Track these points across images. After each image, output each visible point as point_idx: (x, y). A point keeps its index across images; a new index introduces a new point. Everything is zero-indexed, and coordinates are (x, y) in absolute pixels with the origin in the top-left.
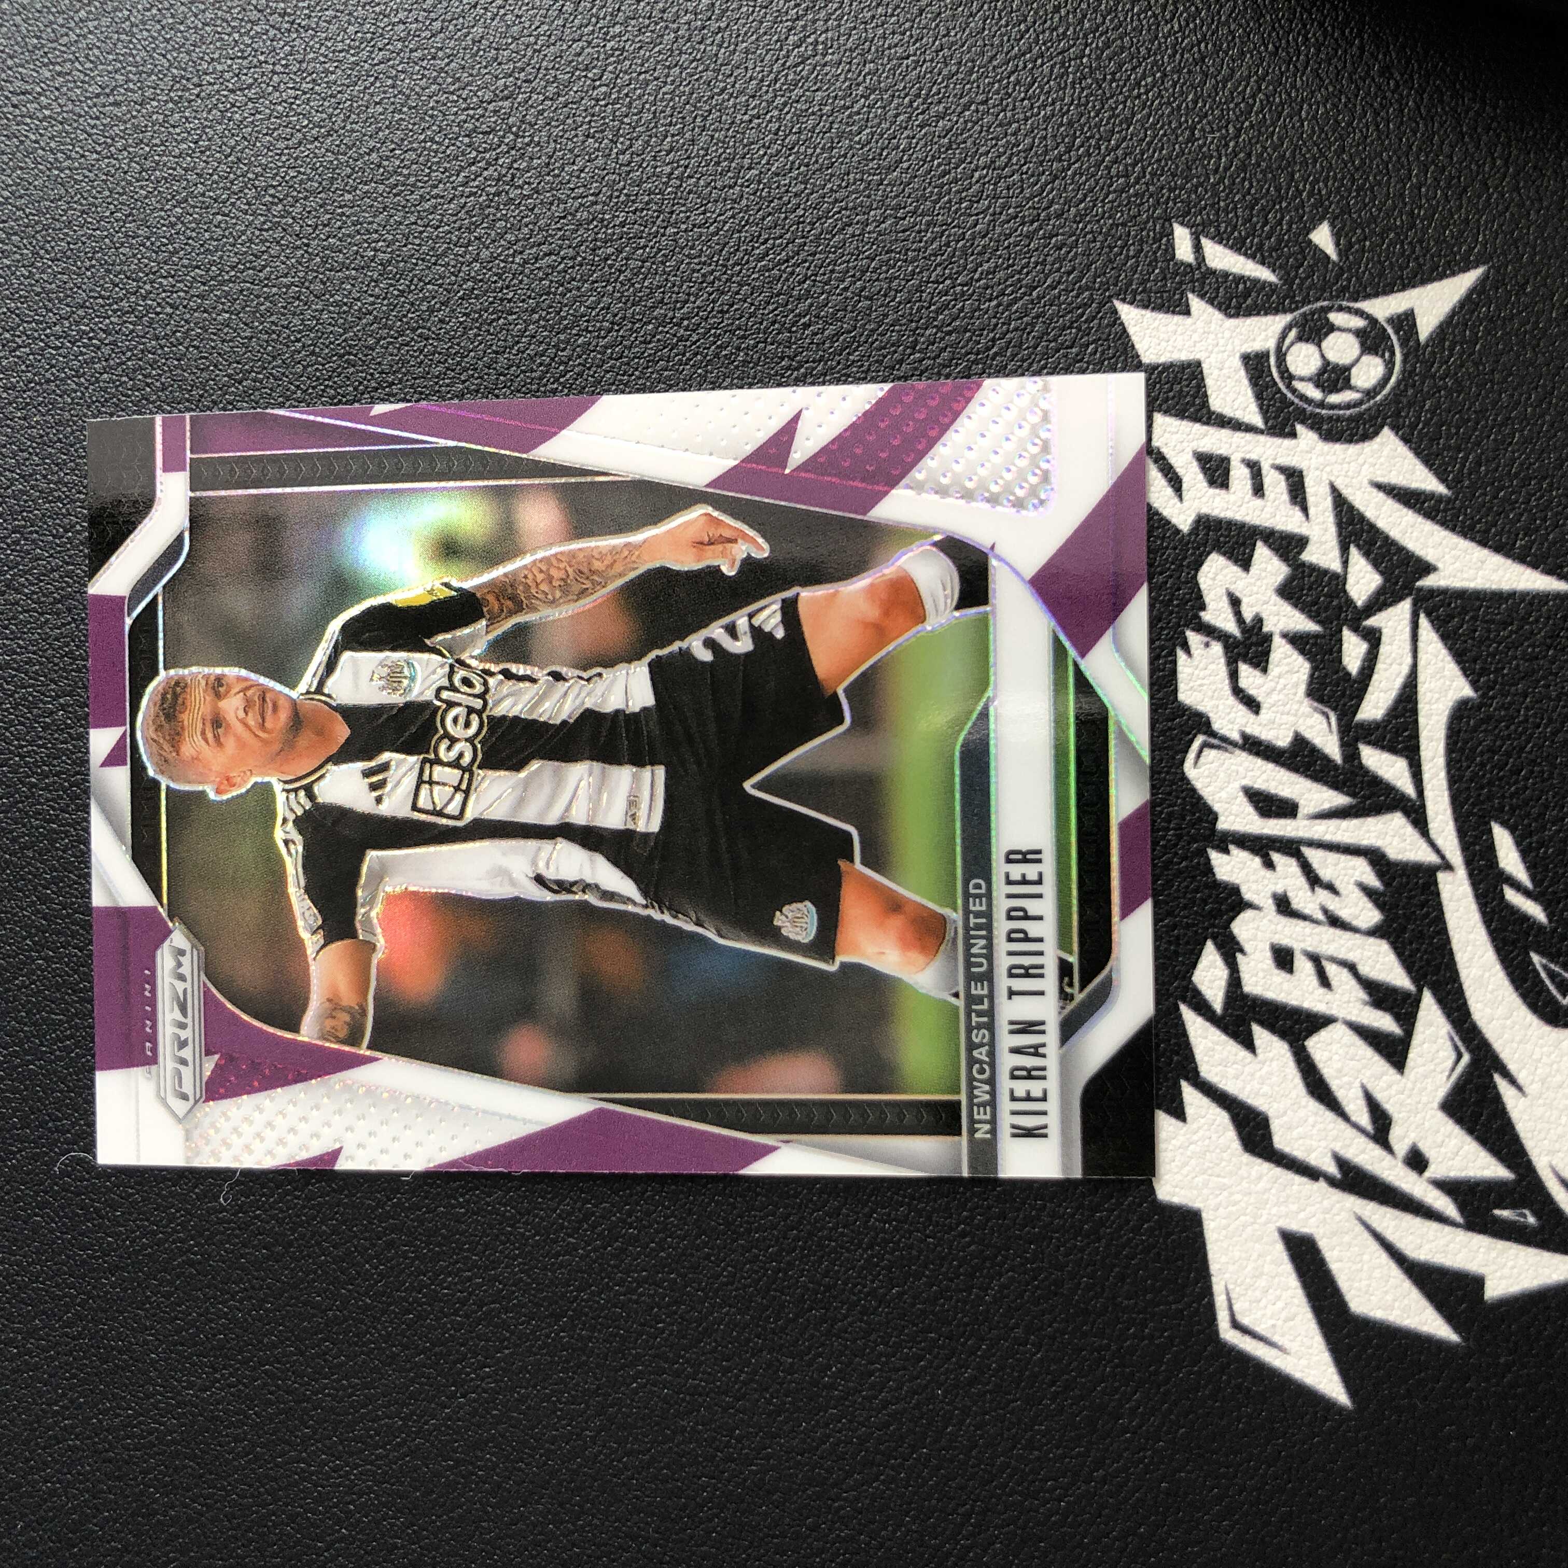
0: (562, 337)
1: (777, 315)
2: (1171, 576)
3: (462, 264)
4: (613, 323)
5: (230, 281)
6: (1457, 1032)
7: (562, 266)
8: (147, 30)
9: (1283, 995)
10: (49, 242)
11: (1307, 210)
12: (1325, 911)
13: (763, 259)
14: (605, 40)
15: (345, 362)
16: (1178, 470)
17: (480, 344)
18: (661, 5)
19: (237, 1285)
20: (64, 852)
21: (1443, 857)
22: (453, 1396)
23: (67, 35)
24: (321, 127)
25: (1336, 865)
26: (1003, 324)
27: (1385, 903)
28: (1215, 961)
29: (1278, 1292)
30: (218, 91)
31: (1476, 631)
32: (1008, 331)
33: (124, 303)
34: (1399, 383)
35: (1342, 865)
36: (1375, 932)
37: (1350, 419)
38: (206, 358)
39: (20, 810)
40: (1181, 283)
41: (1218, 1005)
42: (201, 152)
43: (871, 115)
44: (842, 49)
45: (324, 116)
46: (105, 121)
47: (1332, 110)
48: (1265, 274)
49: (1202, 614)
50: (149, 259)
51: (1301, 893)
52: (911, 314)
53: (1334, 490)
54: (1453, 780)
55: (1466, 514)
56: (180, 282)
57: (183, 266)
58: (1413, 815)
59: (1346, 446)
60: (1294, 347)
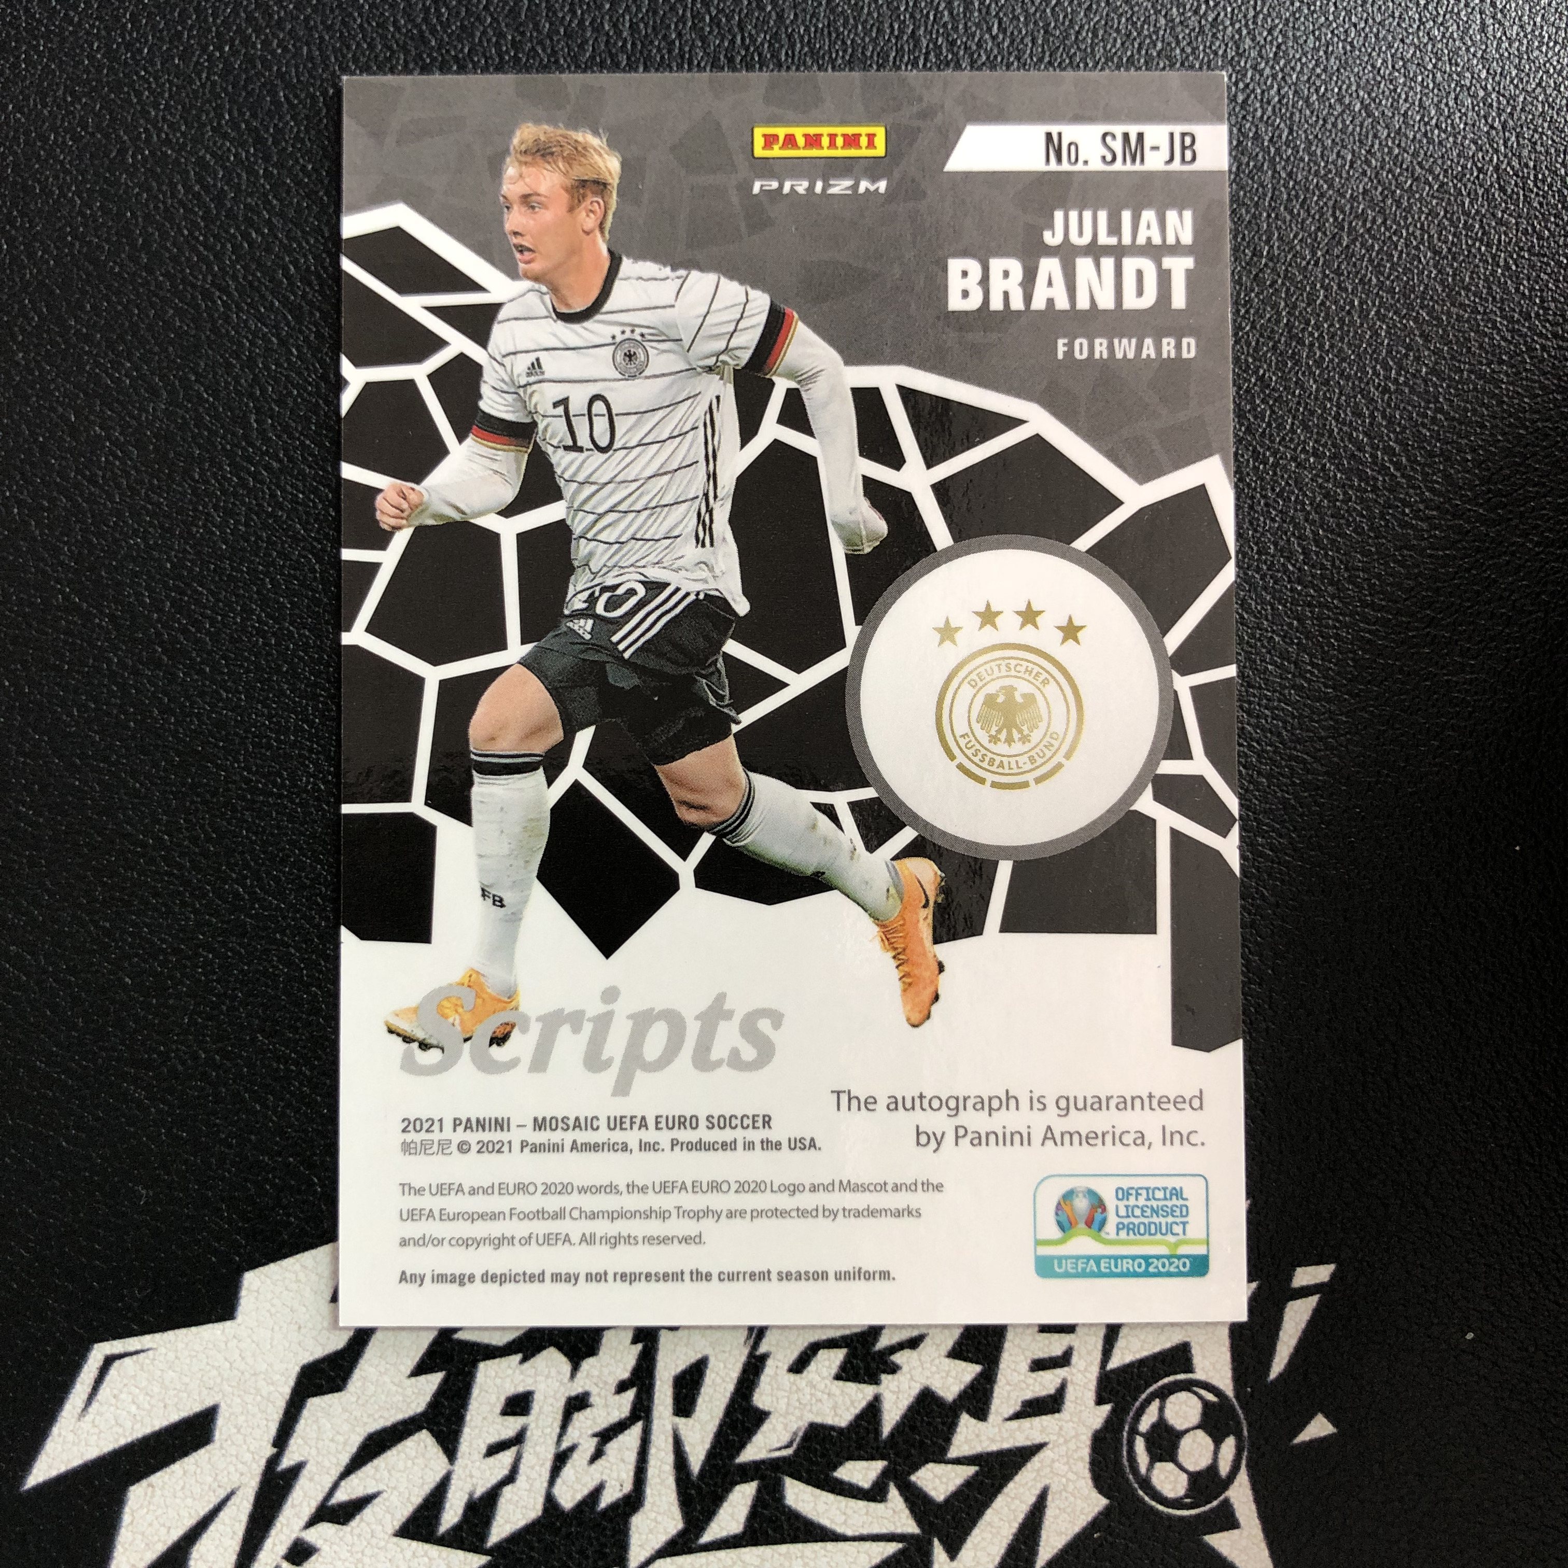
3: (1295, 450)
5: (1275, 171)
7: (1290, 567)
12: (572, 1449)
19: (101, 208)
24: (1454, 275)
25: (623, 1459)
27: (582, 1512)
29: (146, 1407)
30: (1496, 151)
33: (1248, 41)
34: (1157, 1513)
35: (622, 1465)
36: (550, 1501)
37: (1118, 1463)
40: (1269, 1274)
42: (1425, 134)
45: (1467, 280)
46: (1464, 13)
48: (1278, 1366)
50: (1301, 71)
51: (589, 1423)
53: (1039, 1447)
56: (1274, 110)
57: (1292, 114)
58: (680, 1541)
59: (1087, 1459)
60: (1195, 1398)
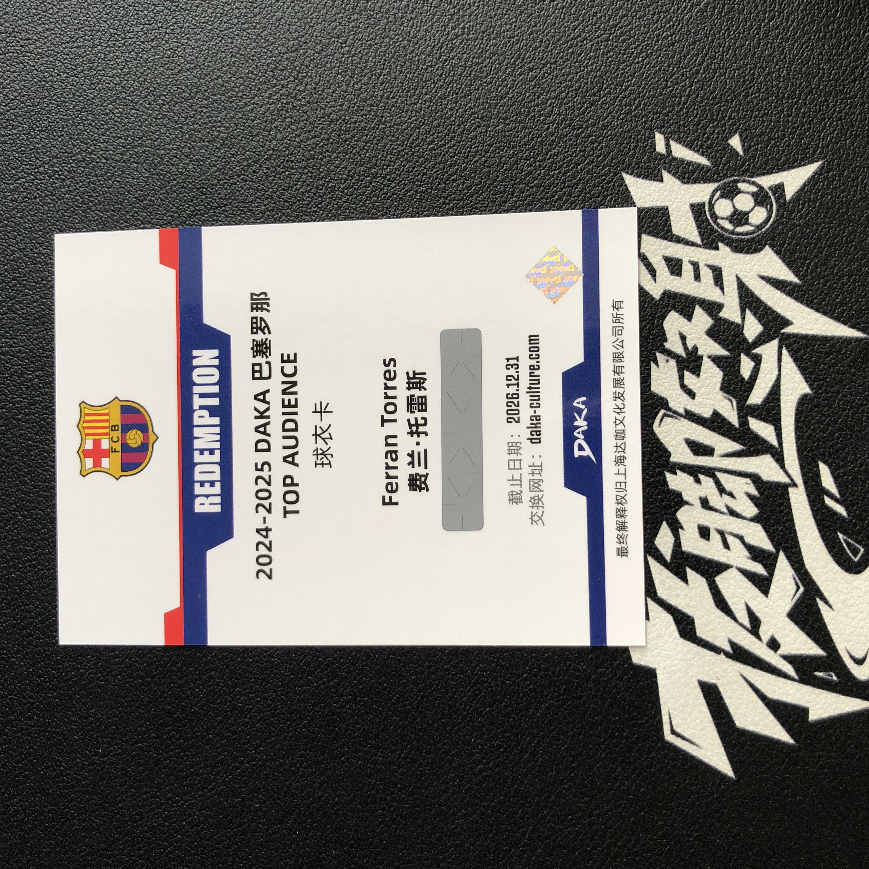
0: (320, 182)
1: (438, 174)
2: (648, 323)
3: (267, 140)
4: (348, 176)
5: (138, 146)
6: (797, 575)
7: (322, 144)
8: (97, 8)
9: (704, 552)
10: (39, 121)
11: (727, 127)
12: (728, 507)
13: (431, 144)
14: (348, 22)
15: (200, 192)
16: (654, 265)
17: (275, 184)
18: (380, 4)
20: (35, 456)
21: (792, 480)
22: (242, 762)
23: (52, 8)
24: (190, 63)
25: (734, 482)
26: (562, 183)
27: (760, 504)
28: (666, 533)
29: (697, 715)
30: (135, 42)
31: (812, 357)
32: (564, 187)
33: (79, 156)
34: (774, 222)
35: (737, 482)
36: (754, 519)
37: (748, 241)
38: (123, 187)
39: (11, 433)
40: (658, 164)
41: (668, 557)
42: (124, 75)
43: (493, 68)
44: (478, 31)
45: (193, 57)
46: (72, 56)
47: (742, 73)
48: (704, 161)
49: (665, 344)
50: (93, 132)
51: (715, 497)
52: (511, 176)
53: (738, 278)
54: (798, 438)
55: (809, 294)
56: (111, 145)
57: (112, 137)
58: (777, 456)
59: (745, 255)
60: (718, 201)
